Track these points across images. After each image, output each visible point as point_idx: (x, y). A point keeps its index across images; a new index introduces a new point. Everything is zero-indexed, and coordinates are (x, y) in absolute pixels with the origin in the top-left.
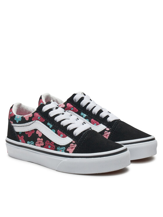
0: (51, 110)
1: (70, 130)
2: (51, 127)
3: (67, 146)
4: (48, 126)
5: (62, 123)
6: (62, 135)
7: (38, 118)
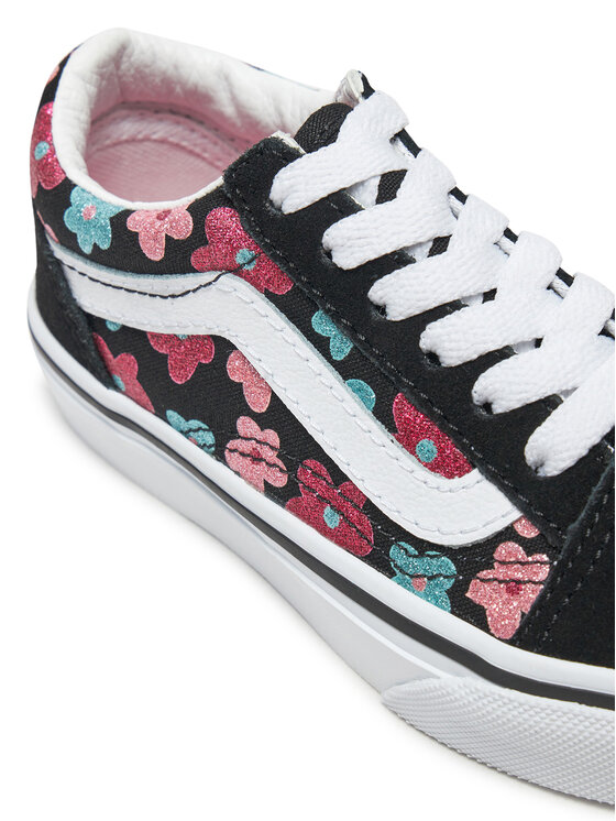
0: (339, 205)
1: (498, 409)
2: (339, 357)
3: (474, 558)
4: (321, 344)
5: (432, 337)
6: (427, 446)
7: (239, 260)
